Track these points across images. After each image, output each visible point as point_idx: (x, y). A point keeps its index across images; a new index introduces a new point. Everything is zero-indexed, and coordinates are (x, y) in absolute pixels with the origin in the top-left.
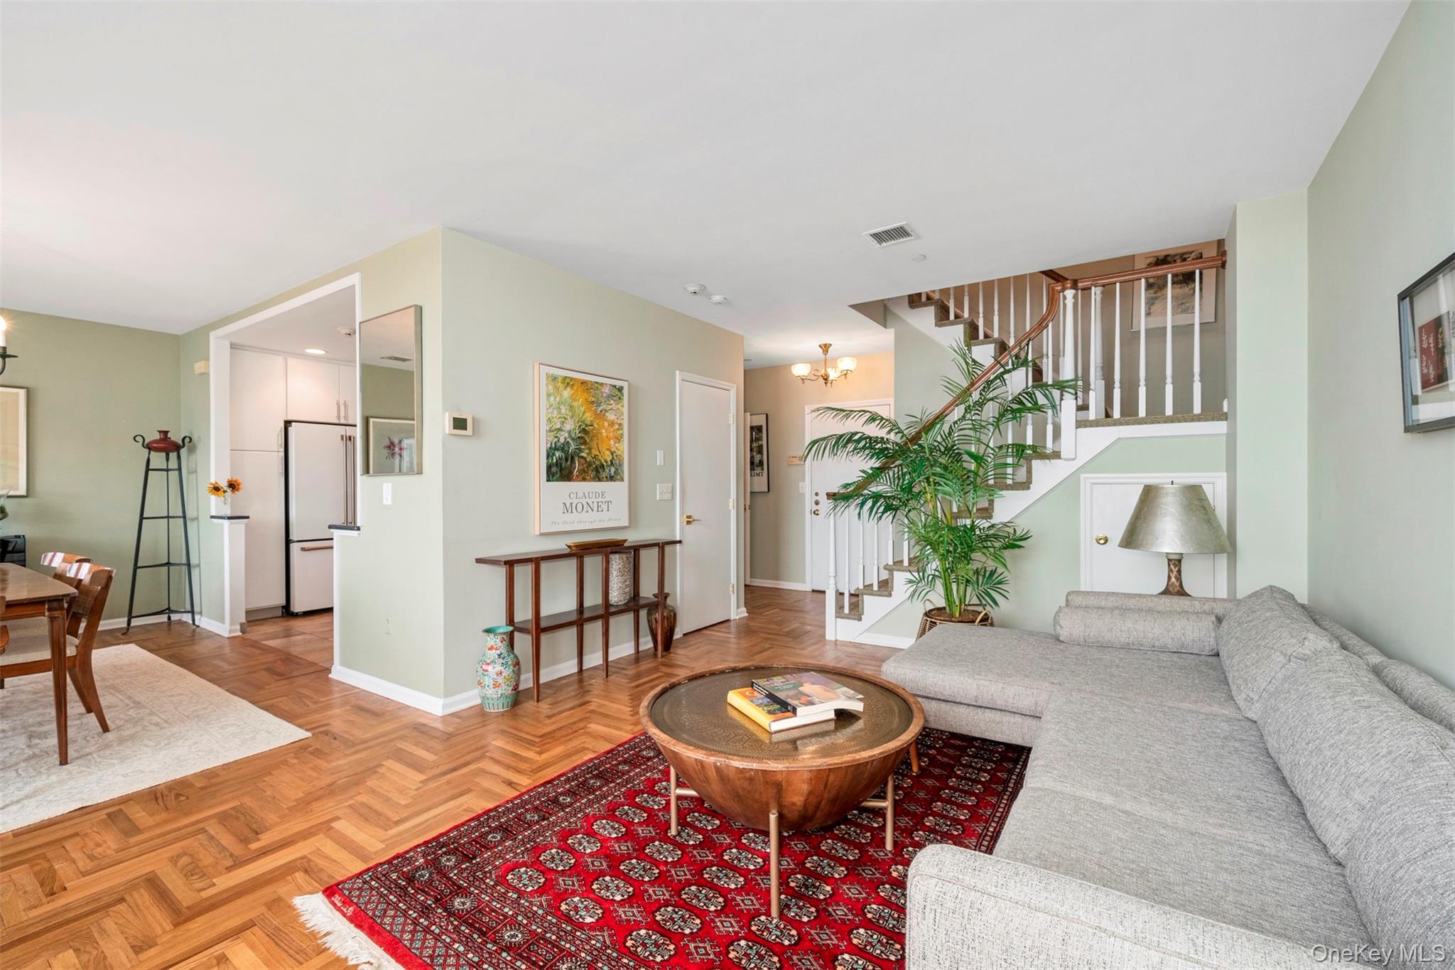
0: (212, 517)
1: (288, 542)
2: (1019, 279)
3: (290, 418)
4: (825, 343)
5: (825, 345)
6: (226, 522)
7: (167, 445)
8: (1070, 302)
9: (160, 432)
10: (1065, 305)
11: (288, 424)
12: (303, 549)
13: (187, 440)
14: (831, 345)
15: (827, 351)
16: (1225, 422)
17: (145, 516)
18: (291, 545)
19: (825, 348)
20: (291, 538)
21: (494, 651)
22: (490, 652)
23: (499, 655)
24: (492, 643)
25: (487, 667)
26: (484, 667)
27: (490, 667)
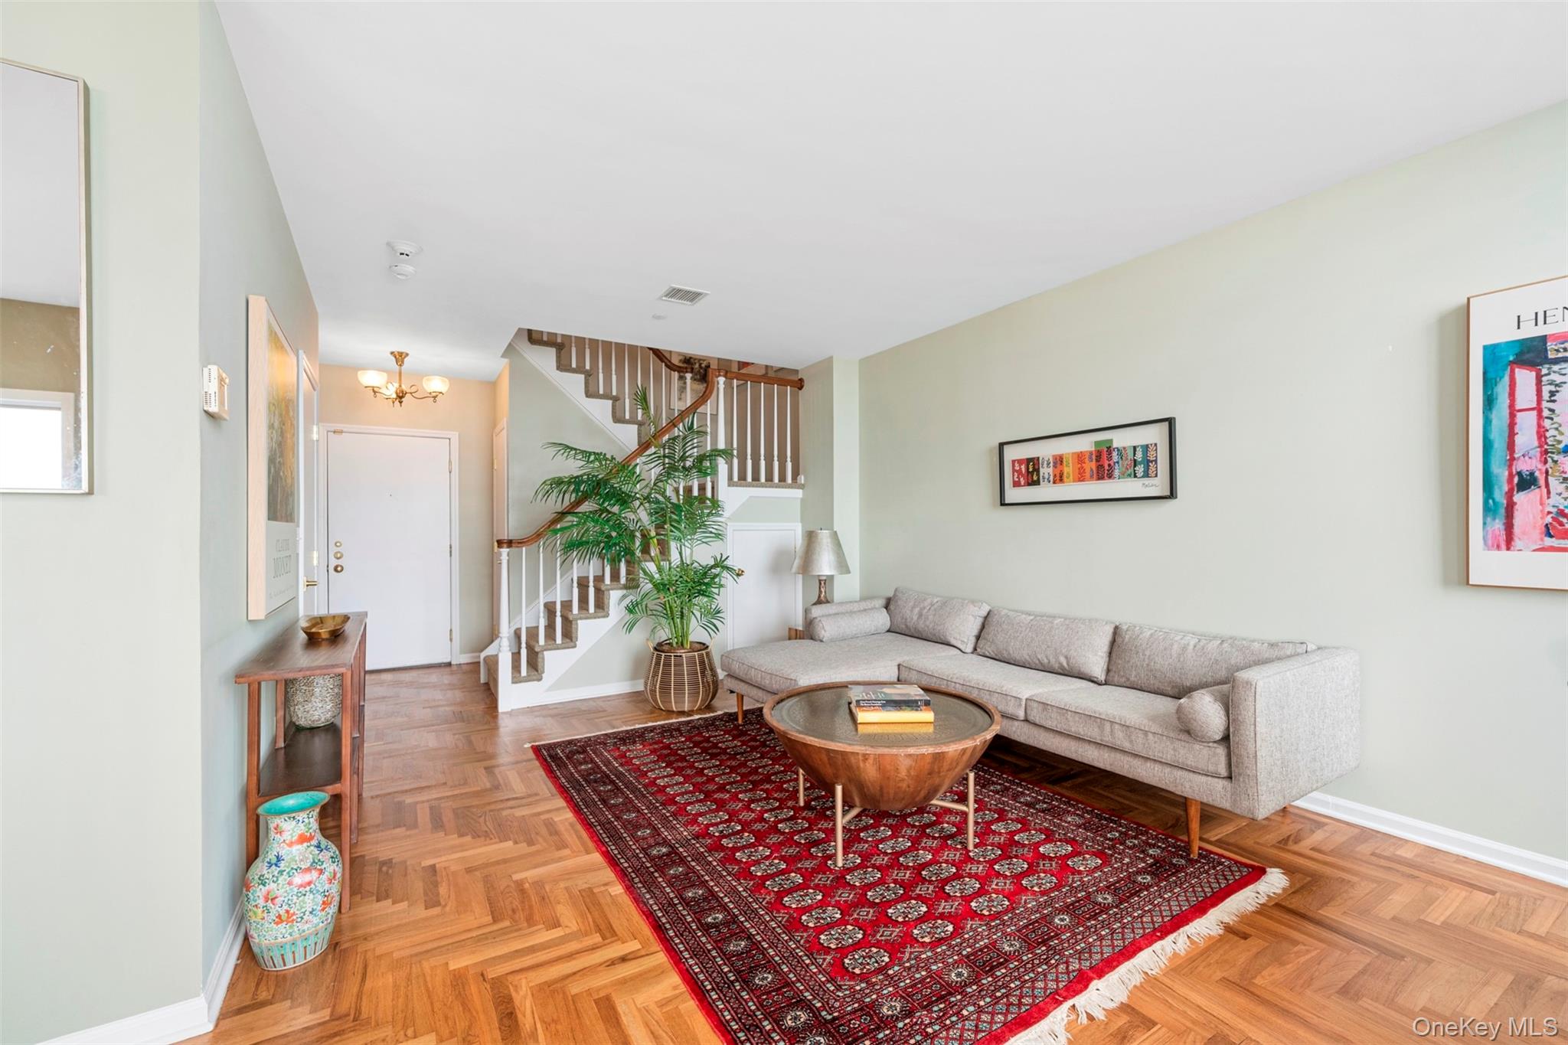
2: (633, 349)
4: (400, 350)
5: (401, 354)
8: (722, 386)
10: (718, 388)
14: (407, 355)
15: (403, 362)
16: (801, 491)
19: (400, 357)
21: (305, 844)
22: (297, 849)
23: (318, 846)
24: (301, 829)
25: (307, 878)
26: (298, 879)
27: (314, 874)
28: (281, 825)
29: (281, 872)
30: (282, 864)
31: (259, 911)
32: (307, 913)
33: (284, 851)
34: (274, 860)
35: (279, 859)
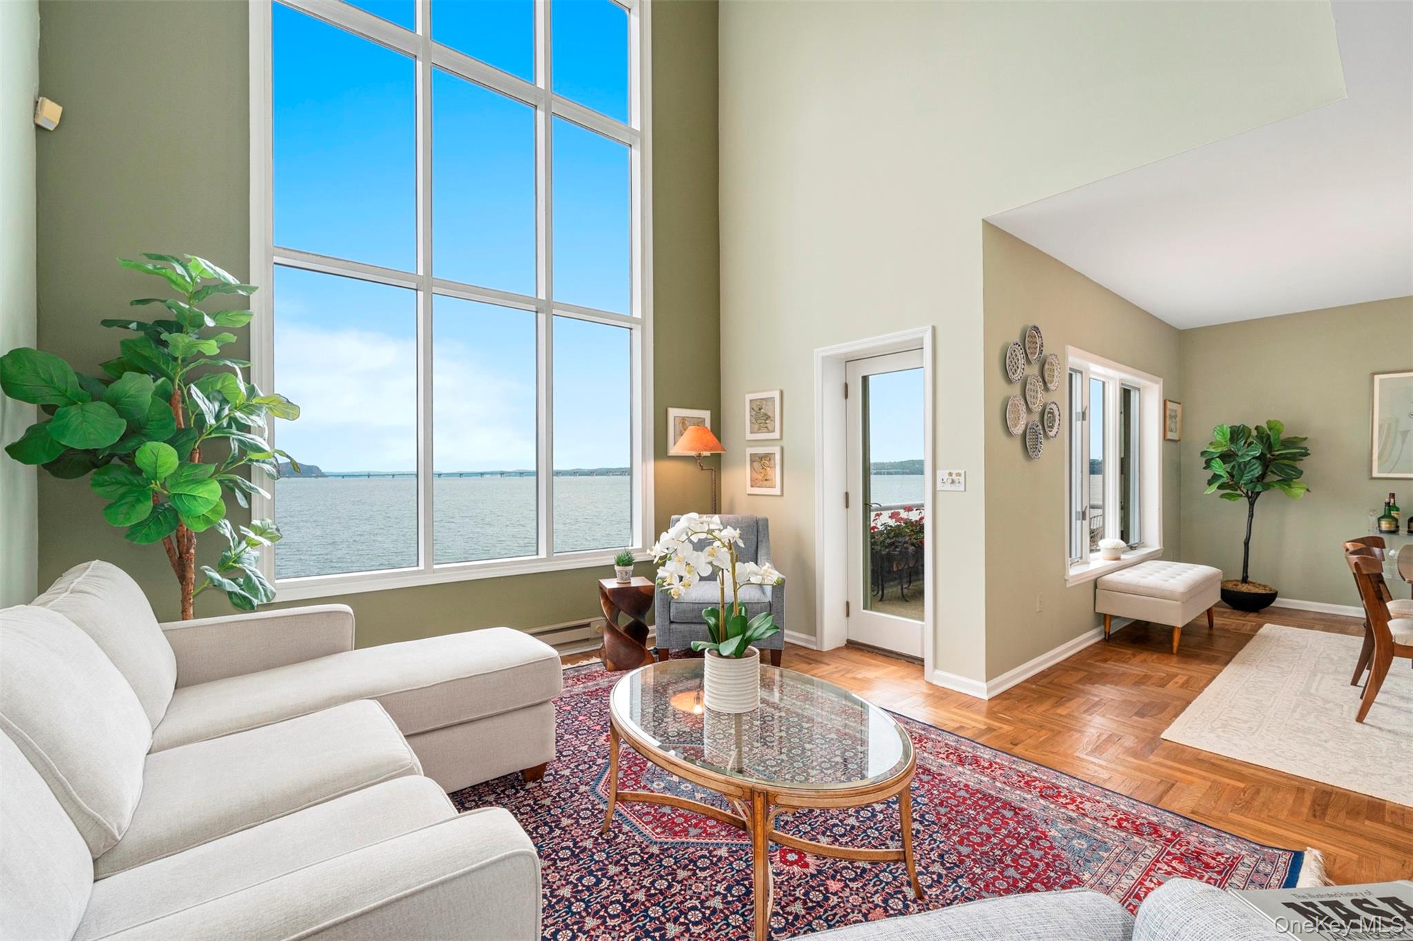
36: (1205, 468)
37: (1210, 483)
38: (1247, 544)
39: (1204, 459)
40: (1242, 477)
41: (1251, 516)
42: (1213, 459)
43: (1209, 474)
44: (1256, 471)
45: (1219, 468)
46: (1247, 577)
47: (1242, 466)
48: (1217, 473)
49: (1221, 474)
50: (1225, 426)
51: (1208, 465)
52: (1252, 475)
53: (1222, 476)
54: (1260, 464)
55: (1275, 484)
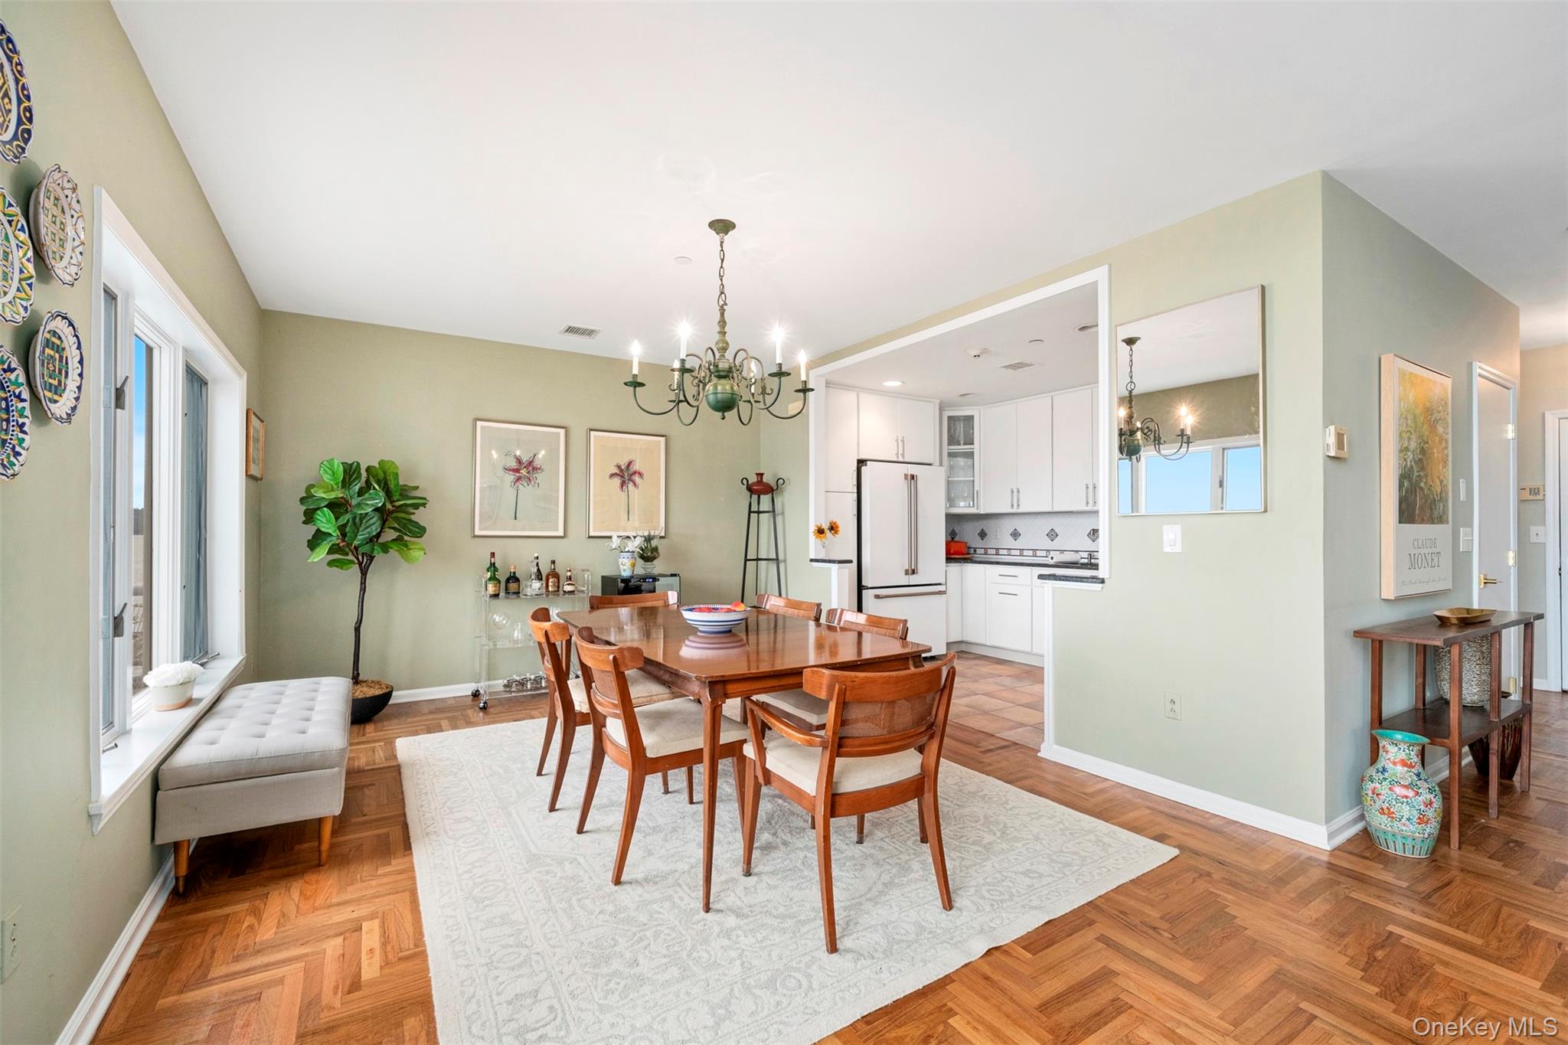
0: (812, 560)
1: (860, 588)
3: (863, 457)
6: (834, 567)
7: (761, 488)
9: (757, 474)
11: (861, 463)
12: (877, 597)
13: (781, 481)
17: (748, 558)
18: (864, 591)
20: (863, 584)
21: (1406, 769)
22: (1399, 768)
23: (1418, 775)
24: (1402, 755)
25: (1404, 792)
26: (1399, 790)
27: (1411, 793)
28: (1387, 746)
29: (1385, 779)
30: (1386, 774)
31: (1369, 799)
32: (1405, 818)
33: (1389, 766)
34: (1381, 770)
35: (1384, 770)
36: (304, 522)
37: (313, 544)
38: (357, 630)
39: (304, 508)
40: (356, 536)
41: (363, 590)
42: (318, 509)
43: (309, 531)
44: (374, 527)
45: (326, 521)
46: (358, 674)
47: (357, 520)
48: (323, 529)
49: (330, 532)
50: (336, 462)
51: (309, 517)
52: (369, 532)
53: (330, 535)
54: (379, 518)
55: (392, 545)
